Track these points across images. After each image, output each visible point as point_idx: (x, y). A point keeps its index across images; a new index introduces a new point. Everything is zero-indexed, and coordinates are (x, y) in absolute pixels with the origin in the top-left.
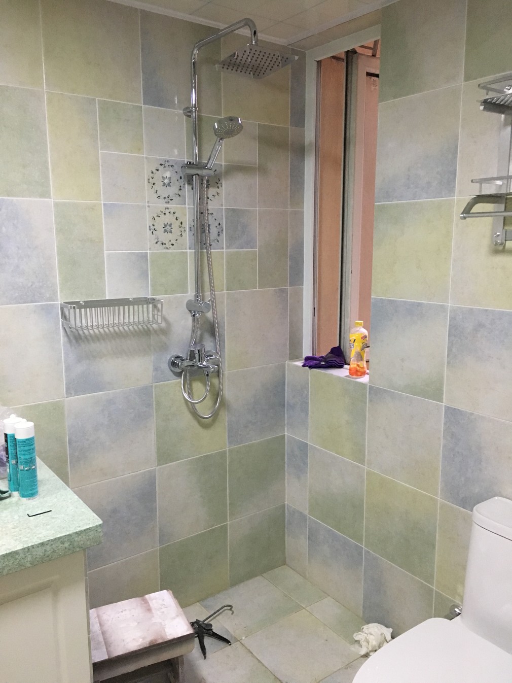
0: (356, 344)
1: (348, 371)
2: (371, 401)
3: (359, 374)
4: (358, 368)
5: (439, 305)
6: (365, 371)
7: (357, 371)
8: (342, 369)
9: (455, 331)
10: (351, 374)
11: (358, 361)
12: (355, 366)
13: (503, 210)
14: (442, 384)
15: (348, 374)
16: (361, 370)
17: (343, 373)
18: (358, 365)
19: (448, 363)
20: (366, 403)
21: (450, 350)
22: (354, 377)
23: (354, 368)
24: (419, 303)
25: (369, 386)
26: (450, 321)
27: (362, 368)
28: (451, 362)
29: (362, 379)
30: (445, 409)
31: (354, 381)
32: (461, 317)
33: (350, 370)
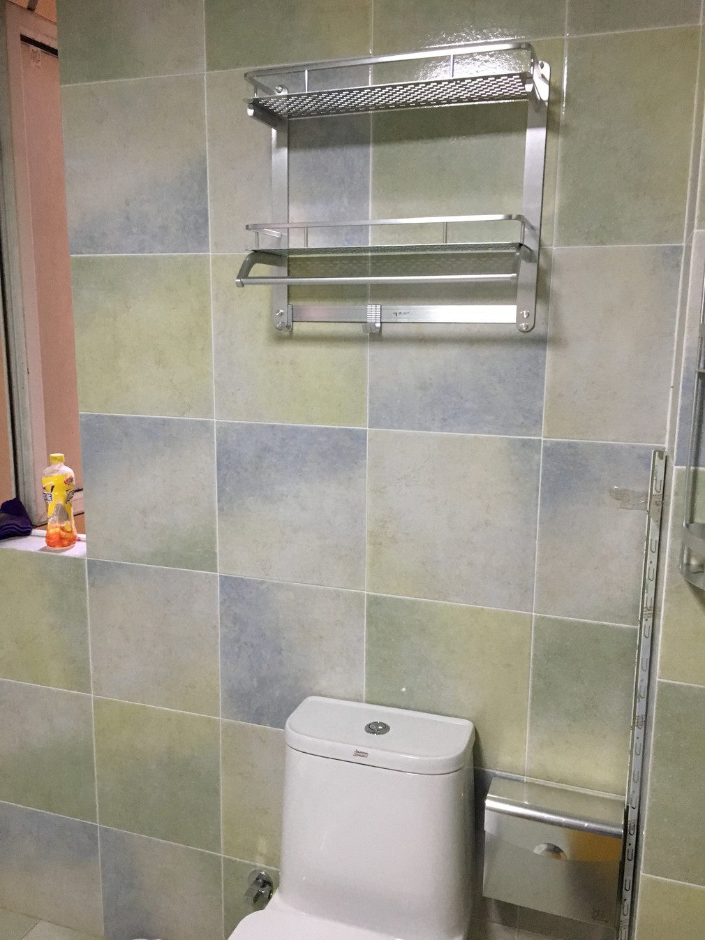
0: (54, 493)
1: (44, 539)
2: (92, 585)
3: (66, 543)
4: (63, 534)
5: (199, 421)
6: (75, 537)
7: (61, 538)
8: (29, 538)
9: (227, 462)
10: (49, 544)
11: (61, 520)
12: (58, 530)
13: (286, 275)
14: (213, 543)
15: (45, 545)
16: (68, 535)
17: (34, 543)
18: (62, 529)
19: (221, 509)
20: (84, 589)
21: (221, 491)
22: (57, 548)
23: (56, 533)
24: (164, 420)
25: (88, 560)
26: (219, 445)
27: (69, 532)
28: (225, 509)
29: (72, 550)
30: (221, 580)
31: (57, 556)
32: (234, 438)
33: (48, 538)
